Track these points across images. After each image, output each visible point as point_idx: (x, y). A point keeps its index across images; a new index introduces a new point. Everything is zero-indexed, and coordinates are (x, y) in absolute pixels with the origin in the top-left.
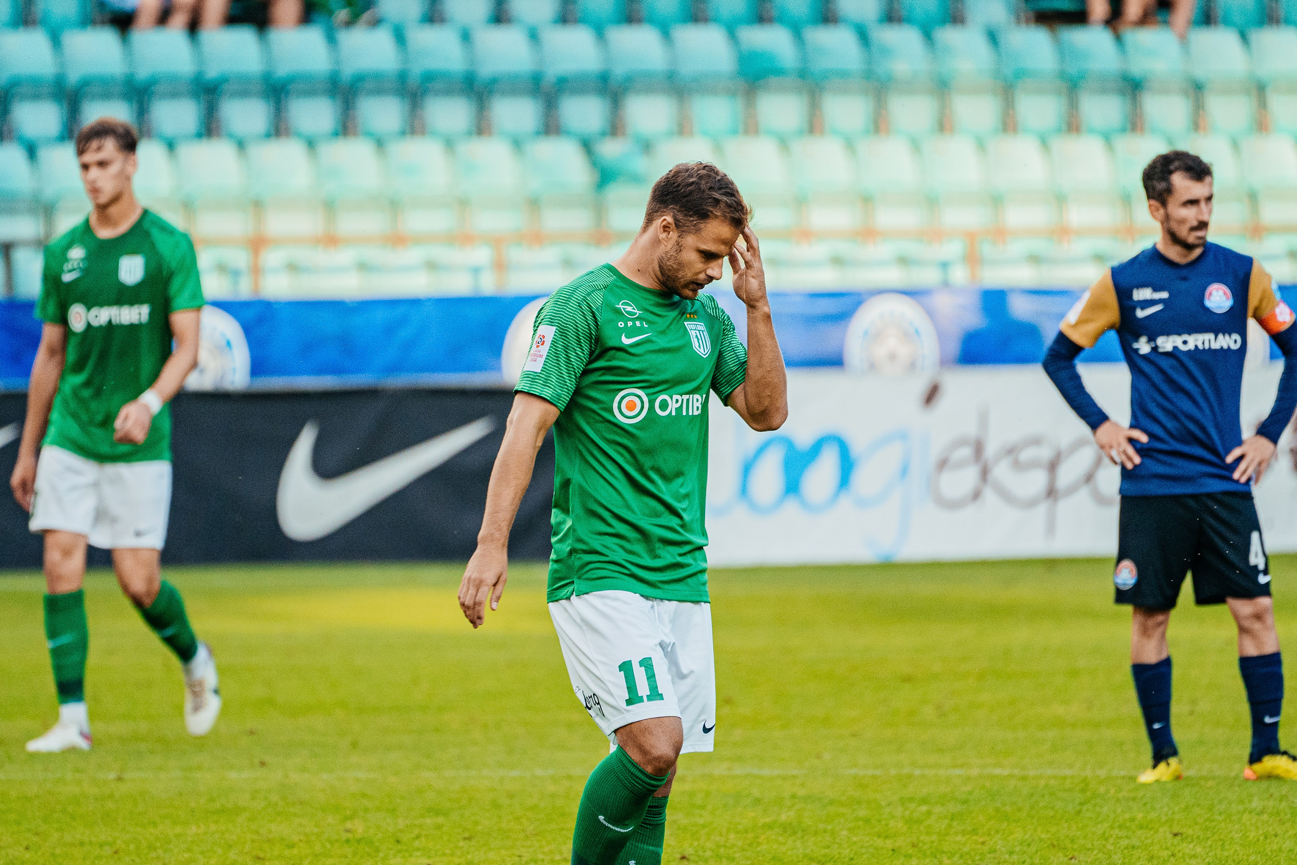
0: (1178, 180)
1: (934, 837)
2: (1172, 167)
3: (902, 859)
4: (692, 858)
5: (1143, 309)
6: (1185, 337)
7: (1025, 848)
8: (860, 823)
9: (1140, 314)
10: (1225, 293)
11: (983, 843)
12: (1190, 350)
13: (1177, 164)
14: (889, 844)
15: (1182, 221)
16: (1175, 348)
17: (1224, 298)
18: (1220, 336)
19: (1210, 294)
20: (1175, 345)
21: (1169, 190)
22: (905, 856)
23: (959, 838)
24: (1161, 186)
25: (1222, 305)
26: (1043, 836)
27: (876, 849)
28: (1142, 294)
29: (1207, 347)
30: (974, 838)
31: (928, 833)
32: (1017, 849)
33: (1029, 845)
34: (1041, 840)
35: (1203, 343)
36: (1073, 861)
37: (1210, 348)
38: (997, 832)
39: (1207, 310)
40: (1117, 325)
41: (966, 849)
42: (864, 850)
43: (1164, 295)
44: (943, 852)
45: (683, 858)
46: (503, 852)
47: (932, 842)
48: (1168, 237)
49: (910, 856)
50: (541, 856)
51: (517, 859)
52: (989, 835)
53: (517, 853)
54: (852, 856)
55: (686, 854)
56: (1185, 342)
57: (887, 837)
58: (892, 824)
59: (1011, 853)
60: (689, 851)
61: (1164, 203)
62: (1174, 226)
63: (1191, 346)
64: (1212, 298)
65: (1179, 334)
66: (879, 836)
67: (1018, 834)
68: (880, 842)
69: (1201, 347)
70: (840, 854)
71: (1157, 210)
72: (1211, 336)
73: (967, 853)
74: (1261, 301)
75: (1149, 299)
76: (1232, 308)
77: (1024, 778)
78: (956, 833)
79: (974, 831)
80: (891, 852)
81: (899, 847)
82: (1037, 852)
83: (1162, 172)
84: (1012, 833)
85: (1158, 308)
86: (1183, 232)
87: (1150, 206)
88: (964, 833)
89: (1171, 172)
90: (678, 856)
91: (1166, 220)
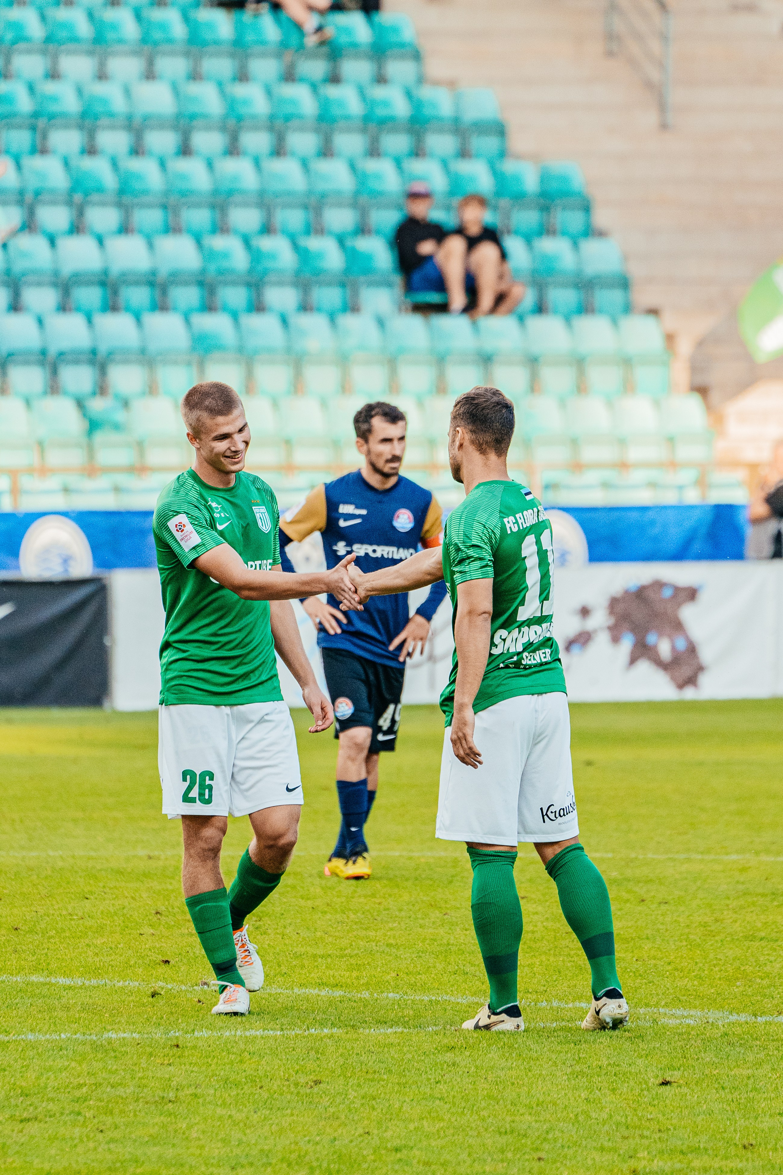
0: (378, 423)
1: (343, 899)
2: (373, 413)
3: (320, 915)
4: (163, 913)
5: (345, 520)
6: (375, 547)
7: (411, 907)
8: (289, 889)
9: (342, 524)
10: (409, 518)
11: (380, 904)
12: (377, 558)
13: (377, 410)
14: (310, 903)
15: (379, 455)
16: (367, 554)
17: (408, 521)
18: (401, 550)
19: (398, 517)
20: (367, 552)
21: (370, 431)
22: (322, 913)
23: (362, 900)
24: (364, 427)
25: (405, 526)
26: (425, 899)
27: (301, 907)
28: (345, 509)
29: (390, 557)
30: (373, 900)
31: (338, 897)
32: (405, 908)
33: (413, 905)
34: (423, 902)
35: (388, 553)
36: (446, 916)
37: (392, 558)
38: (390, 895)
39: (394, 528)
40: (323, 530)
41: (367, 908)
42: (291, 908)
43: (364, 512)
44: (351, 910)
45: (157, 913)
46: (24, 908)
47: (342, 903)
48: (370, 467)
49: (326, 912)
50: (51, 912)
51: (35, 914)
52: (384, 898)
53: (35, 909)
54: (283, 912)
55: (159, 910)
56: (374, 551)
57: (308, 899)
58: (312, 889)
59: (401, 910)
60: (162, 909)
61: (366, 441)
62: (374, 458)
63: (378, 555)
64: (399, 520)
65: (371, 544)
66: (302, 899)
67: (406, 897)
68: (302, 902)
69: (386, 556)
70: (273, 910)
71: (361, 446)
72: (395, 549)
73: (368, 911)
74: (432, 526)
75: (351, 513)
76: (412, 529)
77: (410, 858)
78: (360, 896)
79: (373, 895)
80: (311, 909)
81: (318, 906)
82: (419, 910)
83: (366, 416)
84: (401, 896)
85: (358, 521)
86: (380, 464)
87: (357, 442)
88: (365, 896)
89: (372, 417)
90: (154, 912)
91: (369, 453)
